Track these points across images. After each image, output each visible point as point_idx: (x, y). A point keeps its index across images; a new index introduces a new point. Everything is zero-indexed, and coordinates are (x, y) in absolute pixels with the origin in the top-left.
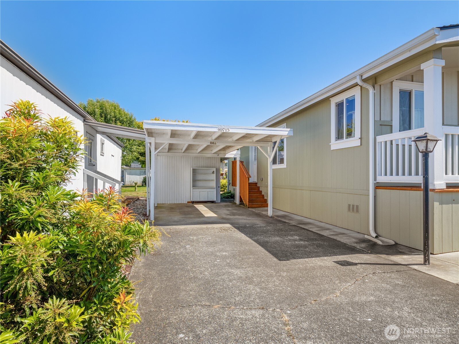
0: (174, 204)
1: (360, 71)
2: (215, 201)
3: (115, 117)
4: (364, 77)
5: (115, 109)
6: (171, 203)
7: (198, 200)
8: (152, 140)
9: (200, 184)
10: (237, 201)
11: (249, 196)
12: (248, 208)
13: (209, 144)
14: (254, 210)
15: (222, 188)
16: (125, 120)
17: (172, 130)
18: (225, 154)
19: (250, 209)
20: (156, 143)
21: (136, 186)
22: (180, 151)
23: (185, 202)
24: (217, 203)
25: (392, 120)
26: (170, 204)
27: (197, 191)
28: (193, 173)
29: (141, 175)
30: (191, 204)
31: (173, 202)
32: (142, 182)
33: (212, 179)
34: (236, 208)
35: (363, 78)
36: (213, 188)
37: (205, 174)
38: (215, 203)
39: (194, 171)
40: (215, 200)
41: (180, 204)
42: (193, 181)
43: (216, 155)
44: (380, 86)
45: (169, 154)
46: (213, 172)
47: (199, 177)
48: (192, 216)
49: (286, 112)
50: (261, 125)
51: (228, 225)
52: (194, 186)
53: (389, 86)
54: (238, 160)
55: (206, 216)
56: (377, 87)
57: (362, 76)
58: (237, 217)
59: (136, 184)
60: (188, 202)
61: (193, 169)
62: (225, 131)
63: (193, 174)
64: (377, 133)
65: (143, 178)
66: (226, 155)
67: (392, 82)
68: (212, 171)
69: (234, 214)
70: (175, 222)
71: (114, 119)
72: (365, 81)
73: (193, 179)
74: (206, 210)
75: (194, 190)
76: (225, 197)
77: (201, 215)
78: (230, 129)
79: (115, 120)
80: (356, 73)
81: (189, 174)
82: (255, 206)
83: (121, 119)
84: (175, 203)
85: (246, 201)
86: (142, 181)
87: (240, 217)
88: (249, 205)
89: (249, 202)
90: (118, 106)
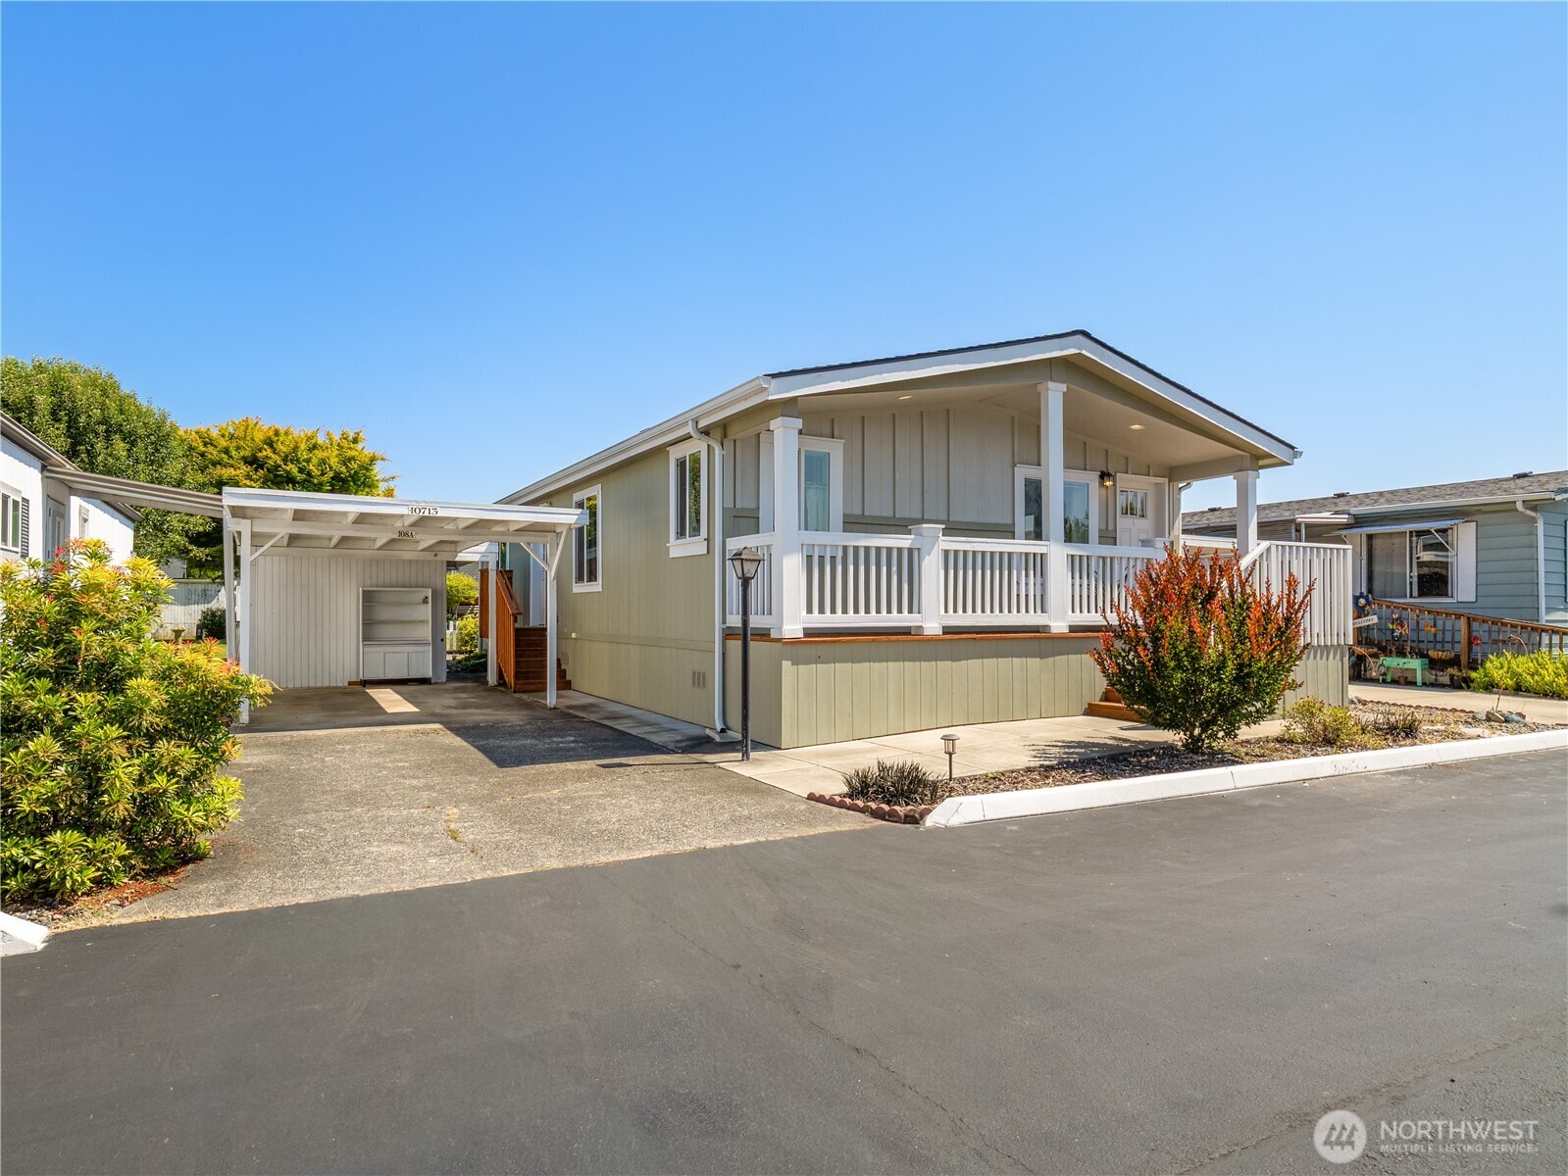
0: (309, 688)
1: (695, 411)
2: (430, 679)
3: (105, 421)
4: (702, 424)
5: (104, 393)
6: (298, 685)
7: (381, 677)
8: (244, 527)
9: (385, 631)
10: (492, 678)
11: (517, 663)
12: (515, 692)
13: (396, 536)
14: (525, 696)
15: (467, 642)
16: (141, 432)
17: (295, 510)
18: (457, 552)
19: (517, 695)
20: (254, 535)
21: (180, 640)
22: (325, 543)
23: (342, 682)
24: (436, 683)
25: (758, 508)
26: (294, 689)
27: (376, 652)
28: (363, 602)
29: (189, 604)
30: (359, 688)
31: (305, 685)
32: (198, 629)
33: (422, 618)
34: (484, 694)
35: (699, 427)
36: (423, 643)
37: (402, 604)
38: (430, 684)
39: (369, 599)
40: (430, 674)
41: (326, 688)
42: (363, 624)
43: (429, 556)
44: (735, 441)
45: (293, 551)
46: (425, 600)
47: (384, 613)
48: (354, 712)
49: (591, 461)
50: (510, 500)
51: (438, 726)
52: (368, 637)
53: (754, 441)
54: (492, 567)
55: (389, 711)
56: (729, 444)
57: (697, 422)
58: (472, 711)
59: (178, 633)
60: (350, 683)
61: (364, 591)
62: (426, 514)
63: (363, 606)
64: (727, 534)
65: (200, 613)
66: (459, 554)
67: (759, 434)
68: (423, 597)
69: (465, 706)
70: (303, 724)
71: (102, 428)
72: (706, 432)
73: (363, 620)
74: (398, 700)
75: (367, 649)
76: (467, 668)
77: (377, 709)
78: (438, 509)
79: (107, 431)
80: (687, 415)
81: (354, 605)
82: (533, 687)
83: (127, 428)
84: (312, 685)
85: (510, 678)
86: (197, 622)
87: (478, 711)
88: (515, 684)
89: (517, 677)
90: (115, 387)
